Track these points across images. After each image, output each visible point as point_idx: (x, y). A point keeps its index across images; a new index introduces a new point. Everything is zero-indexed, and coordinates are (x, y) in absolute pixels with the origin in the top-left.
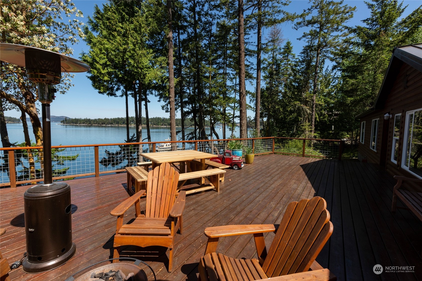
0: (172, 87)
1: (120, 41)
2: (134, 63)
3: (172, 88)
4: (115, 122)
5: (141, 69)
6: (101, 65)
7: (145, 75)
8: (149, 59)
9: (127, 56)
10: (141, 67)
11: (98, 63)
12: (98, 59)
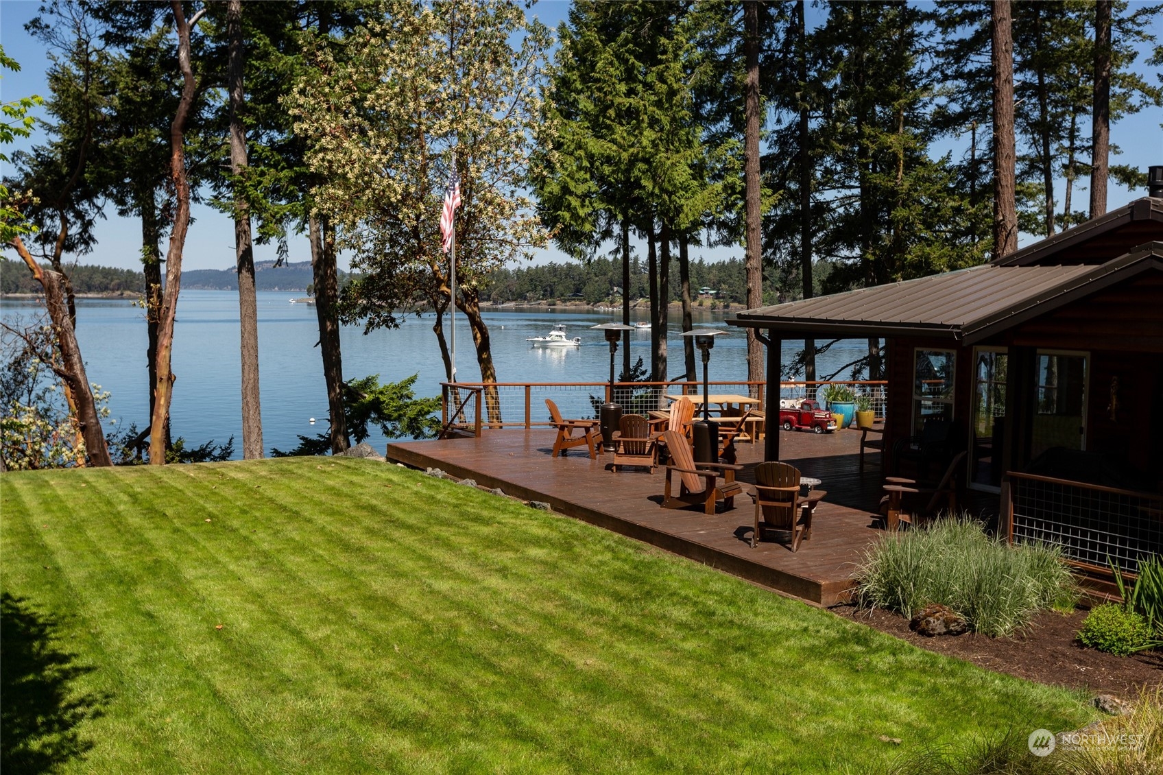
0: (753, 226)
1: (624, 138)
2: (654, 188)
3: (754, 229)
4: (534, 290)
5: (670, 194)
6: (577, 196)
7: (679, 210)
8: (689, 162)
9: (636, 173)
10: (670, 189)
11: (571, 193)
12: (572, 185)
